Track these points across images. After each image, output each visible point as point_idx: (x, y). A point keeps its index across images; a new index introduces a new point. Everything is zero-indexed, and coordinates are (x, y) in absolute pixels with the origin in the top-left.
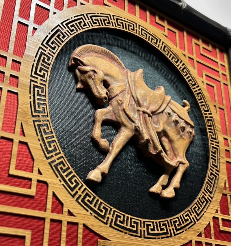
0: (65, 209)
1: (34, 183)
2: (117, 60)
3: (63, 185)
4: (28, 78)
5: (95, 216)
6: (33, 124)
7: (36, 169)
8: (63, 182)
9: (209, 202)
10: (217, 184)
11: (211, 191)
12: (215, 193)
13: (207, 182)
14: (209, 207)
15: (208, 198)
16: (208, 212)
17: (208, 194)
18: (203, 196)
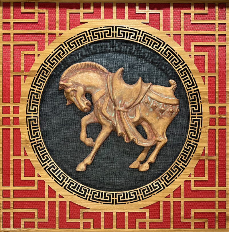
0: (57, 195)
1: (36, 183)
2: (100, 67)
3: (54, 180)
4: (25, 115)
5: (77, 196)
6: (31, 146)
7: (36, 174)
8: (54, 179)
9: (182, 170)
10: (194, 153)
11: (185, 160)
12: (191, 161)
13: (182, 153)
14: (182, 174)
15: (181, 167)
16: (179, 178)
17: (182, 163)
18: (176, 166)
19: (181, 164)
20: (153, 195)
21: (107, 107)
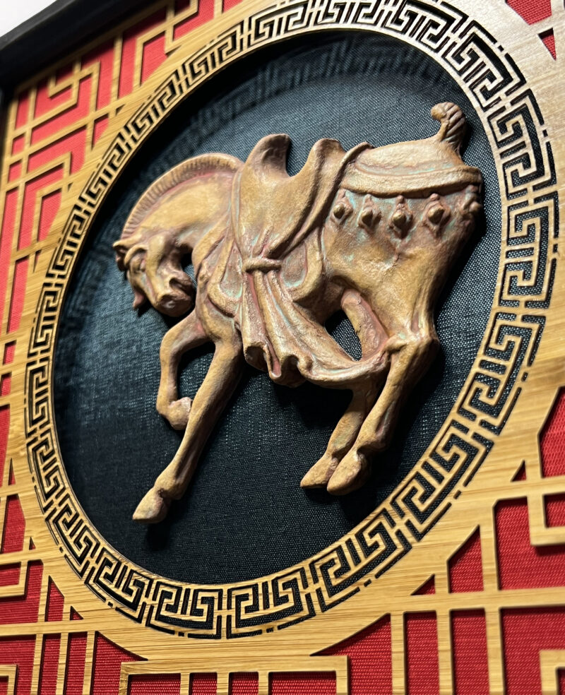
0: (66, 609)
1: (23, 571)
3: (66, 556)
4: (24, 363)
5: (116, 609)
6: (26, 452)
7: (26, 541)
8: (65, 551)
9: (482, 450)
10: (530, 363)
11: (492, 402)
12: (518, 403)
13: (477, 374)
14: (481, 470)
15: (476, 436)
16: (471, 493)
17: (479, 419)
18: (453, 436)
19: (474, 427)
20: (362, 587)
21: (226, 275)
